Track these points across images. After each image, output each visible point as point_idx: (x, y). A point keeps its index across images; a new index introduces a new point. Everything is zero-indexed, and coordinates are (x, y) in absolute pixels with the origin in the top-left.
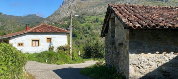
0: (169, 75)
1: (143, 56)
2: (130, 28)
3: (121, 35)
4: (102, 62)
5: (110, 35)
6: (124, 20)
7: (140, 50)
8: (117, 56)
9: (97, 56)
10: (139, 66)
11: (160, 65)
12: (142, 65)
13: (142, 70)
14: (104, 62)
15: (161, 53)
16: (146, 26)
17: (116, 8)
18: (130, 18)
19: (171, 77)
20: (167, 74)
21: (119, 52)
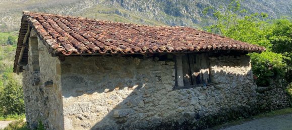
0: (124, 122)
1: (85, 99)
2: (59, 55)
3: (49, 67)
4: (22, 121)
5: (31, 67)
6: (50, 41)
7: (81, 89)
8: (45, 104)
9: (12, 110)
10: (81, 116)
11: (111, 108)
12: (85, 114)
13: (86, 122)
14: (25, 120)
15: (111, 90)
16: (86, 51)
17: (37, 19)
18: (61, 38)
19: (126, 124)
20: (121, 120)
21: (47, 98)
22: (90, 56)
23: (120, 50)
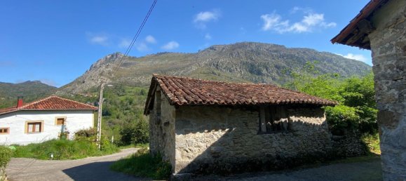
0: (218, 157)
1: (191, 136)
2: (175, 104)
3: (168, 112)
4: (146, 149)
5: (156, 112)
6: (170, 95)
7: (188, 129)
8: (163, 138)
9: (140, 140)
10: (187, 149)
11: (209, 145)
12: (190, 148)
13: (191, 154)
14: (148, 148)
15: (209, 131)
16: (193, 102)
17: (162, 79)
18: (177, 93)
19: (219, 159)
20: (216, 155)
21: (165, 134)
22: (196, 105)
23: (217, 101)
